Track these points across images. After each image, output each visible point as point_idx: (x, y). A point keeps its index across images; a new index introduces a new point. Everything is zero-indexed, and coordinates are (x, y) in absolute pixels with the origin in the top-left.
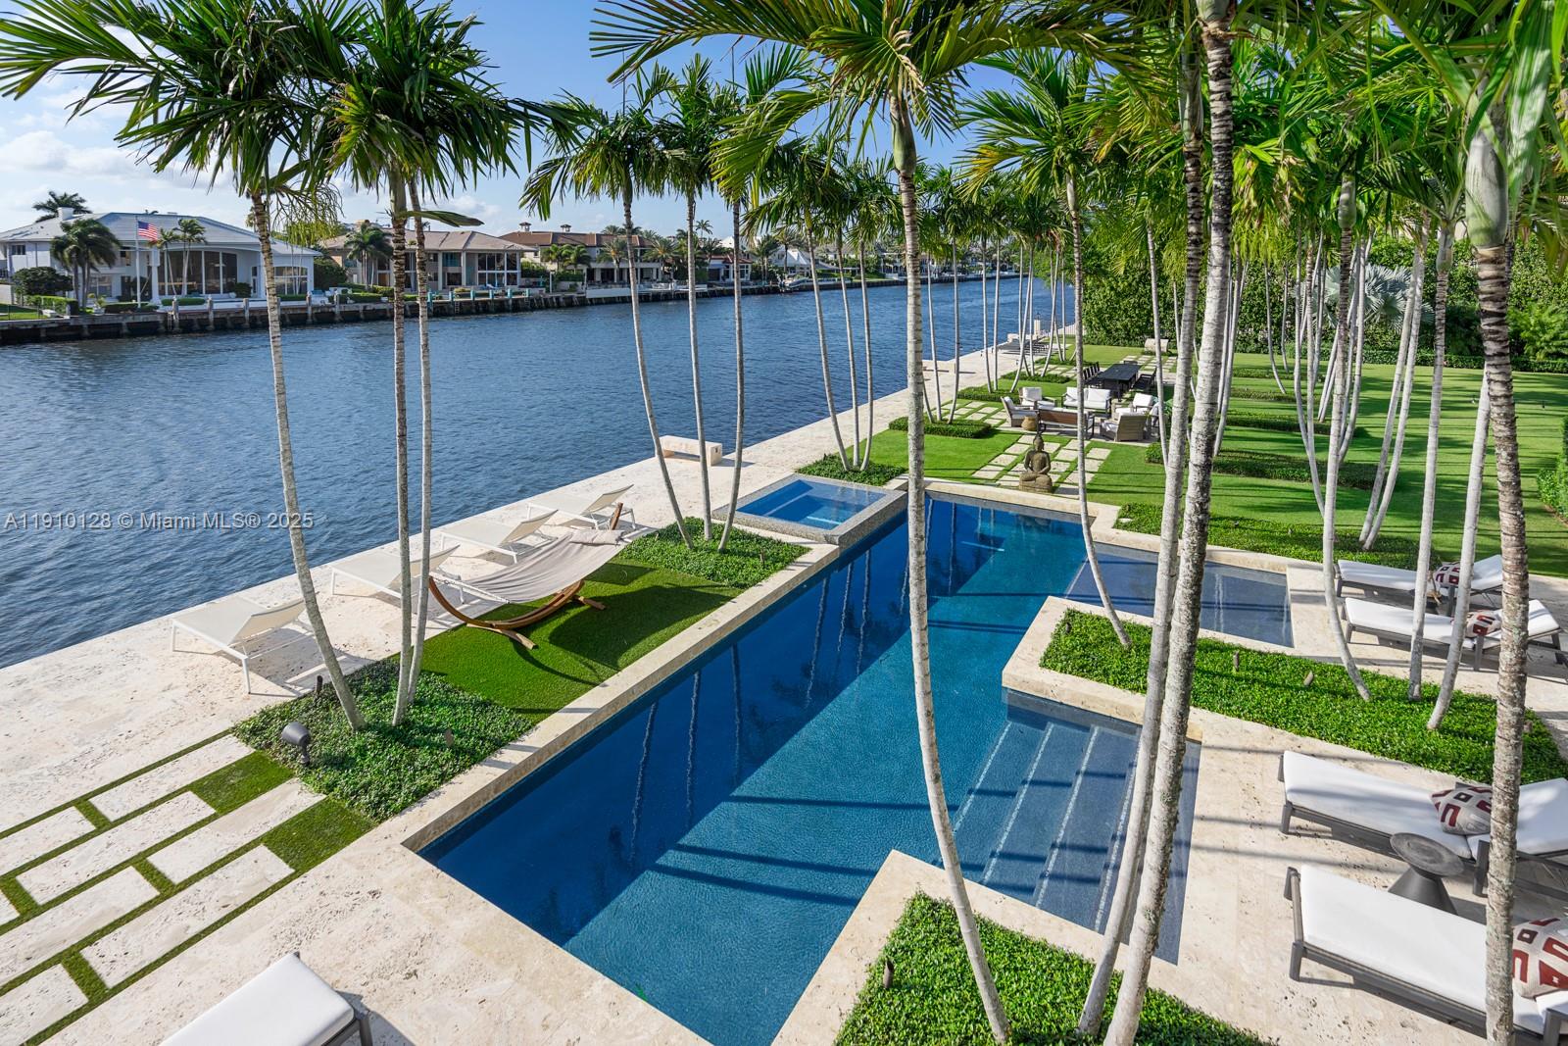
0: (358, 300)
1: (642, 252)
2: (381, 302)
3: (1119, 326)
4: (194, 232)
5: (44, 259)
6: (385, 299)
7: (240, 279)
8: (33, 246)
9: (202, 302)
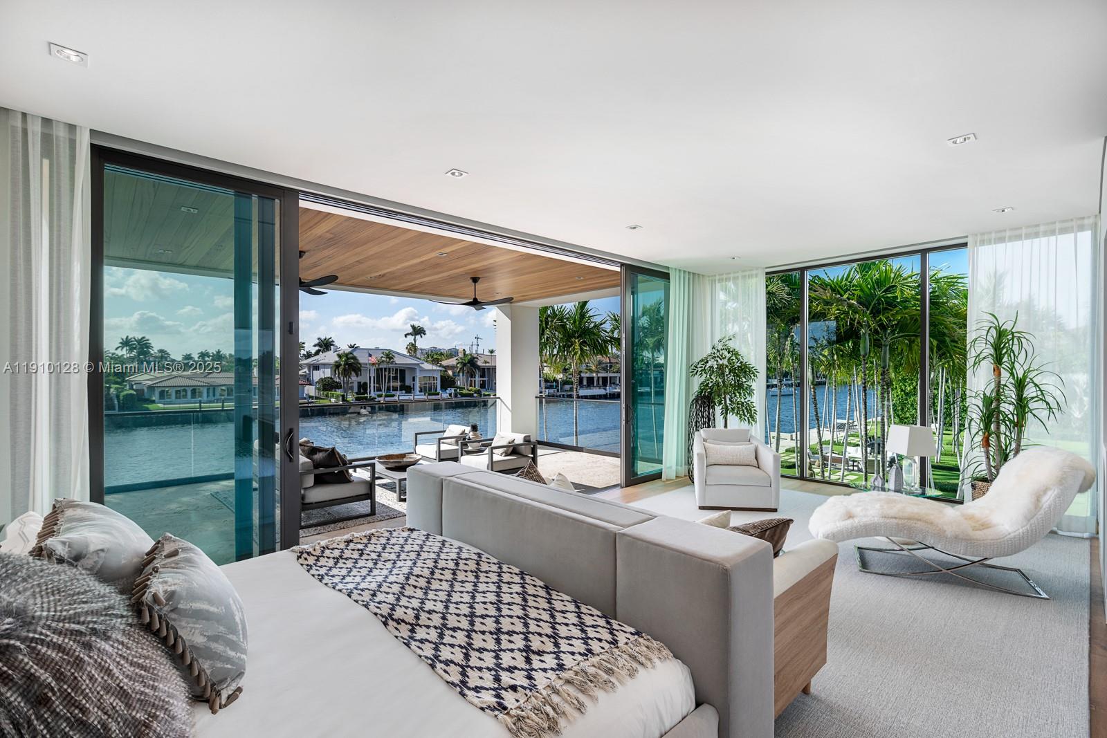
0: (463, 395)
1: (611, 367)
2: (473, 397)
3: (908, 415)
4: (390, 358)
5: (327, 373)
6: (475, 395)
7: (407, 384)
8: (322, 366)
9: (393, 396)
